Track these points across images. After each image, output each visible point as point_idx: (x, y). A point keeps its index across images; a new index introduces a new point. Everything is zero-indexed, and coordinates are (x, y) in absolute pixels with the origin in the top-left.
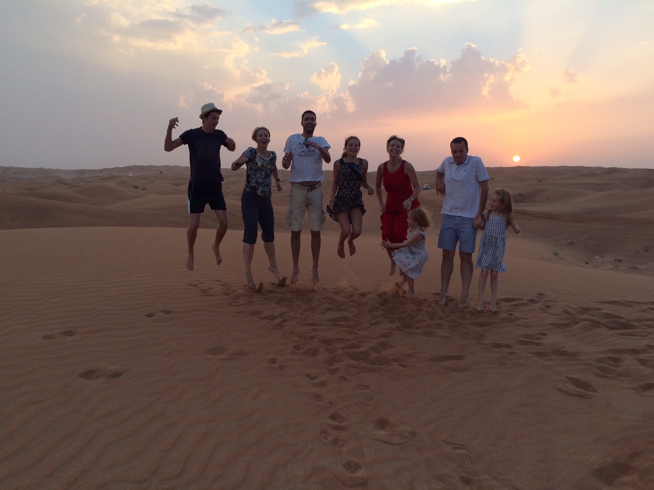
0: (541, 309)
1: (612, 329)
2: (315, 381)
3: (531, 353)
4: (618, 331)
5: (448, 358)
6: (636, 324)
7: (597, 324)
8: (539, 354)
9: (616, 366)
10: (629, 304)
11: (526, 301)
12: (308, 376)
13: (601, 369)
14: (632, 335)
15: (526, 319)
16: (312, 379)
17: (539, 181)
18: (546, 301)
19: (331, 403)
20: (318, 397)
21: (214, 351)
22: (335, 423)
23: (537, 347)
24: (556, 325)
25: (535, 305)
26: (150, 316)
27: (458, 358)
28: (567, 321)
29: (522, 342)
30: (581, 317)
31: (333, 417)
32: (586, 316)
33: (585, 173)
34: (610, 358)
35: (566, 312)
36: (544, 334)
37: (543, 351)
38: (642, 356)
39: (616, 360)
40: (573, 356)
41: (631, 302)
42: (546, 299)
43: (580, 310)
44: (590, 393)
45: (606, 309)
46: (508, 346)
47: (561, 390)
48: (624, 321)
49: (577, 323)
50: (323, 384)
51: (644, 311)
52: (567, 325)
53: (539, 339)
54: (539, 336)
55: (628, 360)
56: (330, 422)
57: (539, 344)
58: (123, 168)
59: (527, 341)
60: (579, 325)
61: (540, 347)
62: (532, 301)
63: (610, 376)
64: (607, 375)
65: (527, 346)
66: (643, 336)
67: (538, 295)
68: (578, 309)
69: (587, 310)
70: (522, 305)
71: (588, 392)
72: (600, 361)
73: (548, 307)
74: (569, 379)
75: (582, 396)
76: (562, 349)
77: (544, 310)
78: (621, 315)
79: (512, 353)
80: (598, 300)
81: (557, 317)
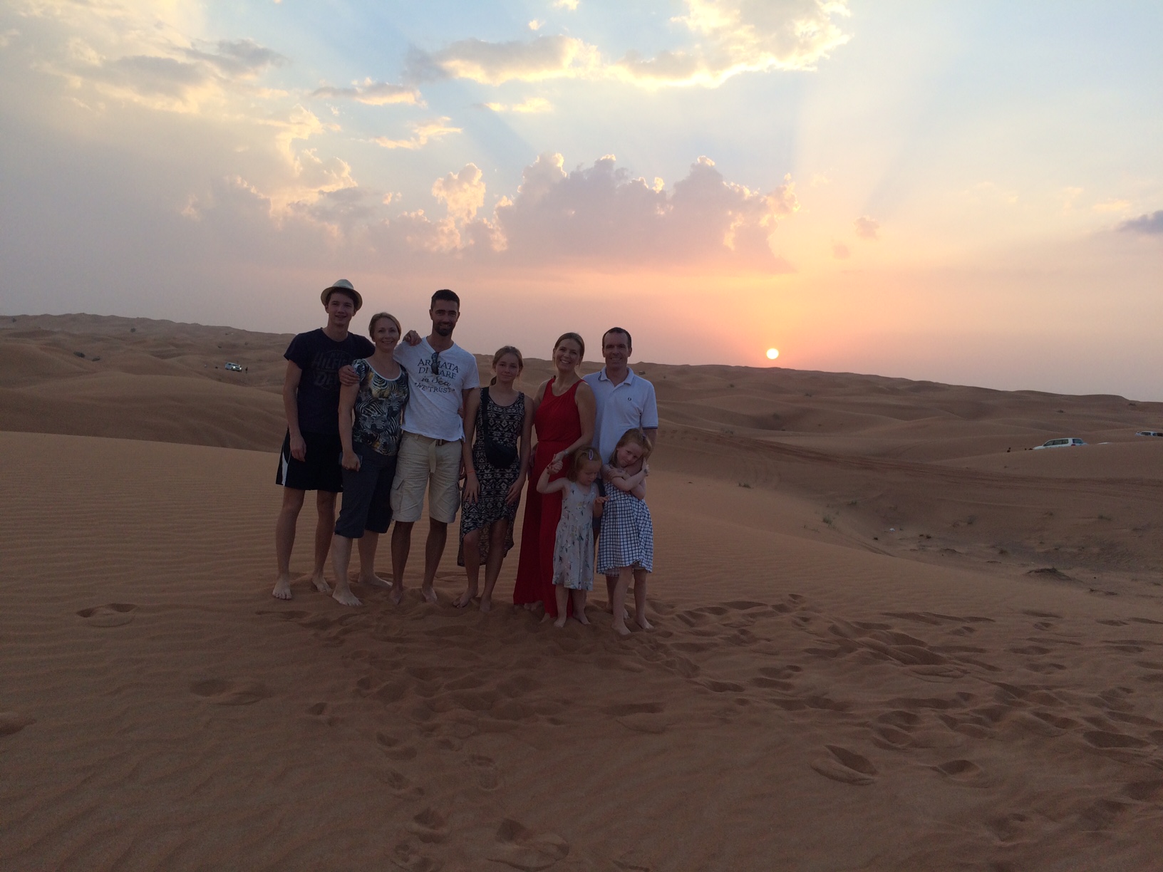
0: (795, 623)
1: (905, 662)
2: (395, 749)
3: (775, 701)
4: (915, 667)
5: (633, 708)
6: (944, 655)
7: (882, 653)
8: (788, 705)
9: (907, 729)
10: (934, 620)
11: (770, 609)
12: (381, 739)
13: (884, 733)
14: (938, 675)
15: (769, 640)
16: (390, 745)
17: (807, 395)
18: (804, 609)
19: (420, 791)
20: (397, 779)
21: (205, 687)
22: (424, 829)
23: (785, 692)
24: (818, 653)
25: (786, 615)
26: (86, 613)
27: (652, 709)
28: (836, 647)
29: (760, 683)
30: (858, 640)
31: (420, 819)
32: (865, 639)
33: (880, 387)
34: (901, 714)
35: (834, 630)
36: (797, 669)
37: (794, 699)
38: (950, 712)
39: (910, 718)
40: (840, 708)
41: (938, 616)
42: (804, 605)
43: (856, 626)
44: (866, 776)
45: (898, 628)
46: (737, 688)
47: (817, 770)
48: (925, 649)
49: (851, 650)
50: (409, 754)
51: (957, 633)
52: (835, 654)
53: (789, 676)
54: (789, 671)
55: (929, 719)
56: (416, 826)
57: (788, 687)
58: (60, 316)
59: (769, 679)
60: (853, 654)
61: (790, 692)
62: (781, 608)
63: (899, 746)
64: (894, 745)
65: (766, 689)
66: (954, 677)
67: (791, 599)
68: (854, 626)
69: (866, 627)
70: (764, 614)
71: (862, 774)
72: (884, 718)
73: (805, 620)
74: (833, 749)
75: (852, 781)
76: (825, 697)
77: (800, 625)
78: (922, 640)
79: (743, 702)
80: (886, 611)
81: (820, 638)
